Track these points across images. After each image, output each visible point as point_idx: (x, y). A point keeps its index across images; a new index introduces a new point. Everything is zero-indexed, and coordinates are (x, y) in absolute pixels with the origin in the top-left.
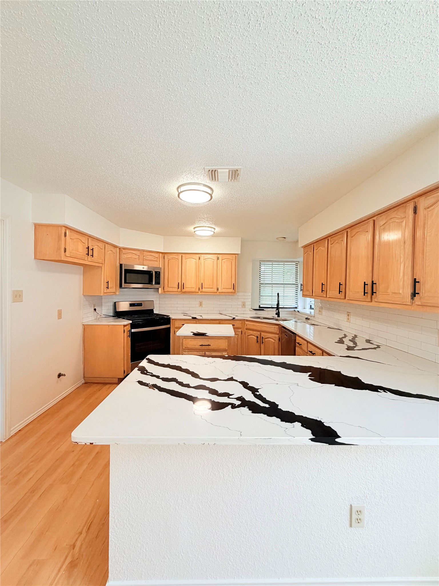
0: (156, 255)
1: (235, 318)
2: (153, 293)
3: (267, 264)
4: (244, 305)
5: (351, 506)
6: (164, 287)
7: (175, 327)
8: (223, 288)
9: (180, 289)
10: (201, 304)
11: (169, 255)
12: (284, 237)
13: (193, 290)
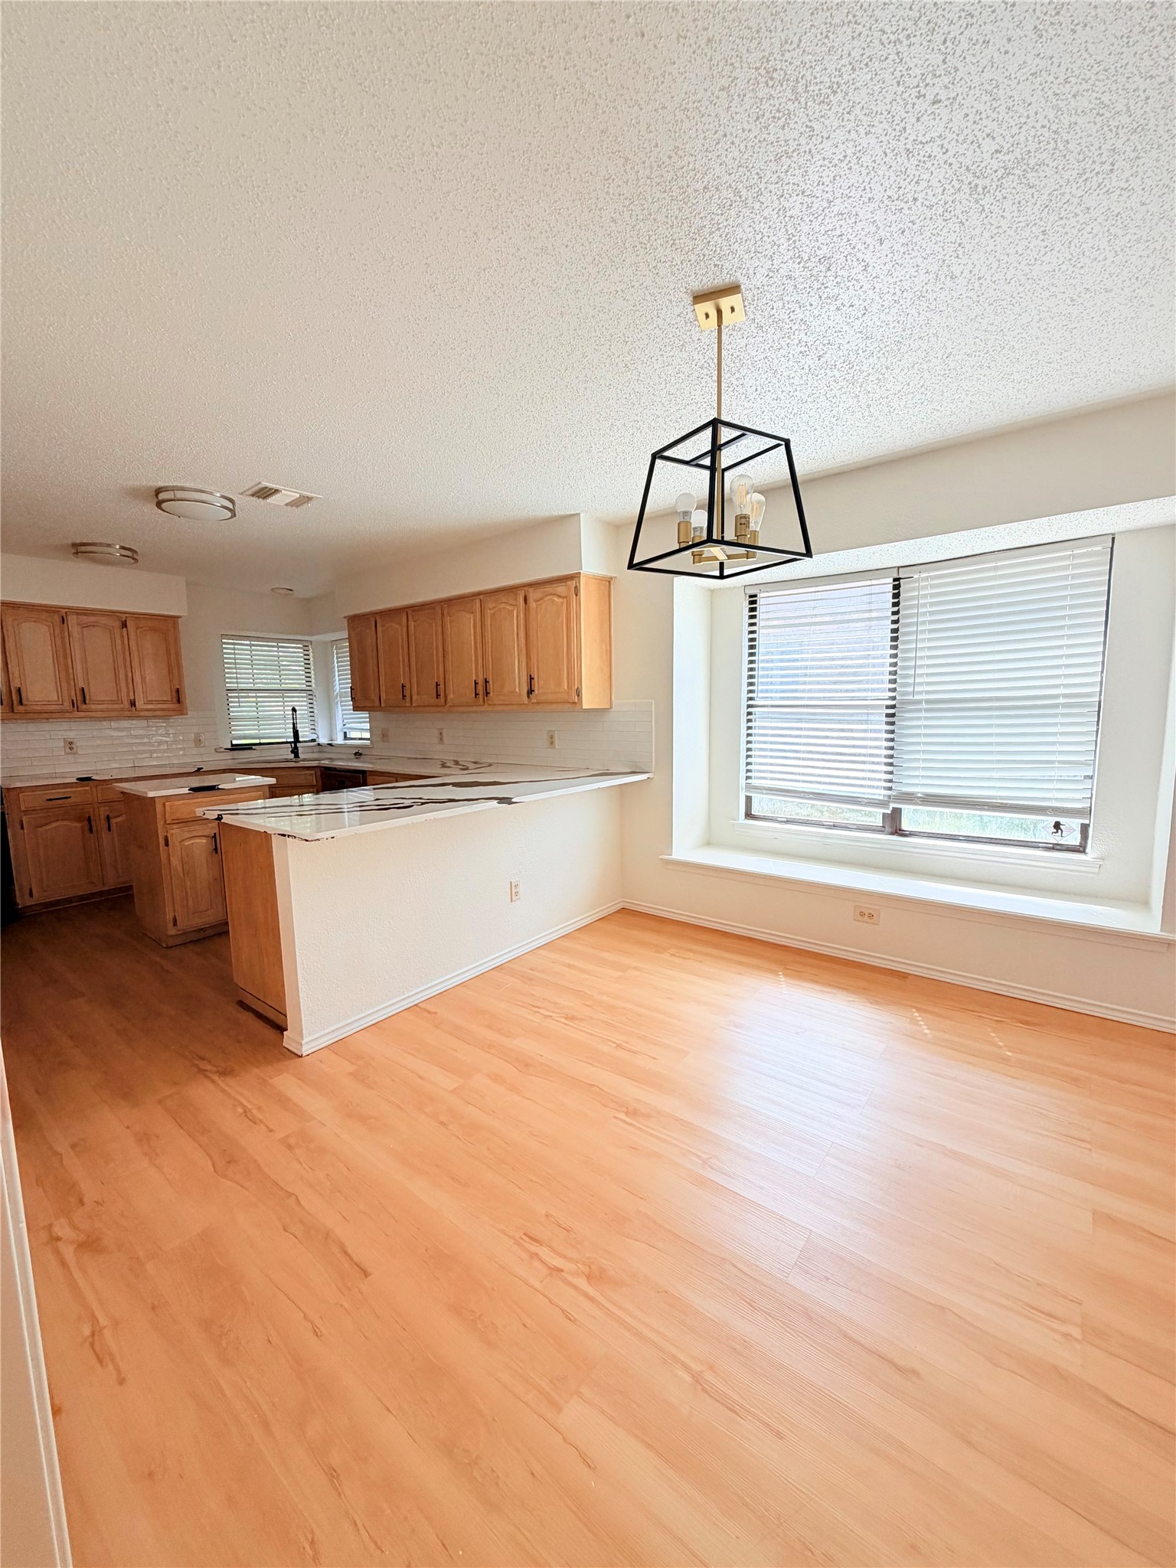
1: (202, 768)
3: (257, 645)
5: (511, 882)
7: (23, 809)
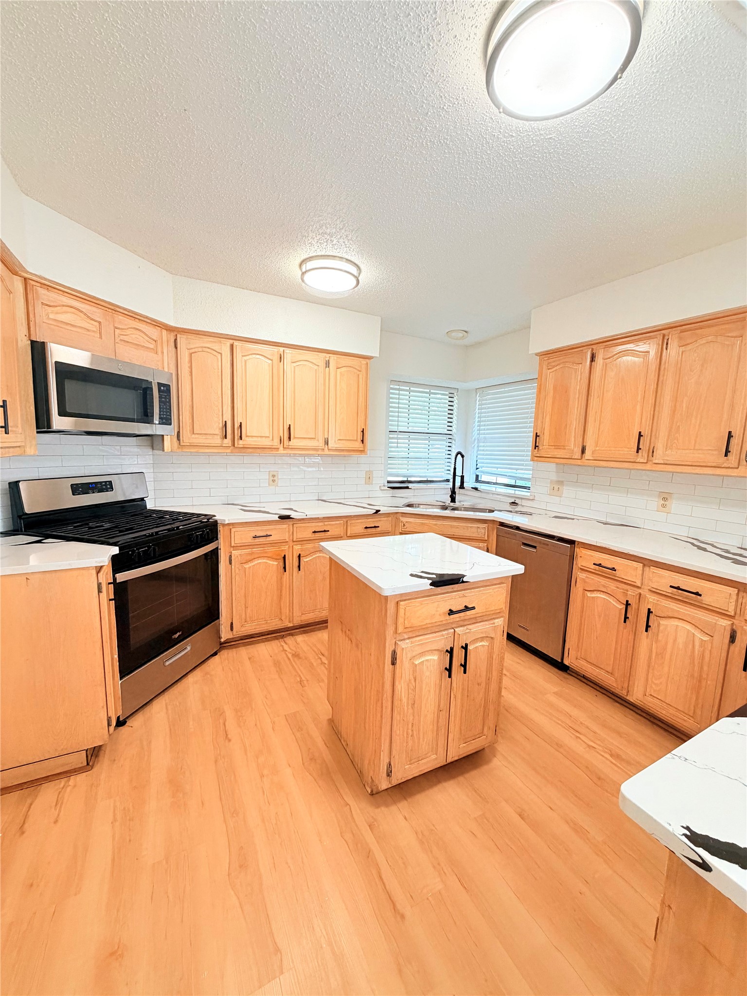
0: (154, 332)
2: (136, 450)
4: (369, 479)
6: (179, 432)
8: (339, 440)
9: (228, 442)
10: (273, 479)
11: (190, 336)
12: (466, 329)
13: (266, 442)
